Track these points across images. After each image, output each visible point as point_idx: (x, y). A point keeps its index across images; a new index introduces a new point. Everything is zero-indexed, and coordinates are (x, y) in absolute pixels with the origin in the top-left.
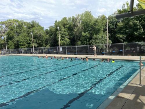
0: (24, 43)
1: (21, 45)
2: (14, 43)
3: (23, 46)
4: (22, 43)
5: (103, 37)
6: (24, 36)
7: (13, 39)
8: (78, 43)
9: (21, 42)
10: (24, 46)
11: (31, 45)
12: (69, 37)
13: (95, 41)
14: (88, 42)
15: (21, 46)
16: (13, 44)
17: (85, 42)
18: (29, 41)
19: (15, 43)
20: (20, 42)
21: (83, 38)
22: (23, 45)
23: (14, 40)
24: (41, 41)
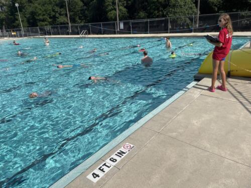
0: (45, 17)
1: (40, 20)
2: (25, 17)
3: (43, 23)
4: (41, 17)
5: (186, 2)
6: (42, 3)
7: (24, 10)
8: (139, 14)
9: (39, 15)
10: (46, 23)
11: (58, 20)
12: (125, 5)
13: (173, 10)
14: (160, 13)
15: (41, 22)
16: (25, 19)
17: (156, 12)
18: (54, 14)
19: (28, 16)
20: (37, 14)
21: (152, 5)
22: (43, 20)
23: (26, 12)
24: (72, 11)
